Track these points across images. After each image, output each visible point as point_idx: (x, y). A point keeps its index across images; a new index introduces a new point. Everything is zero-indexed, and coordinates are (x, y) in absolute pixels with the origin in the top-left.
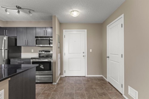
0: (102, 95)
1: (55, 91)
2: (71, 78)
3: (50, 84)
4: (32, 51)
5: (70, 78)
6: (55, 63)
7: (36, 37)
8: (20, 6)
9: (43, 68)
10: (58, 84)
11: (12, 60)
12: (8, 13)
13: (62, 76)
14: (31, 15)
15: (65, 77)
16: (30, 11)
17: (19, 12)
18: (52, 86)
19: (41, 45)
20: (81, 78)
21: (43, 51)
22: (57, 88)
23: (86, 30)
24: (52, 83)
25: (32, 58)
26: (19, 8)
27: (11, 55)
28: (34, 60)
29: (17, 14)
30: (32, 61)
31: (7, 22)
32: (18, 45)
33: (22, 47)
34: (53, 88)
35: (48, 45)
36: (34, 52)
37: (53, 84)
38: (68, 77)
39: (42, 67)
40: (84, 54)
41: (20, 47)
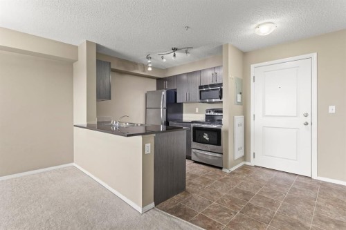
0: (326, 223)
1: (221, 180)
2: (268, 172)
3: (218, 170)
4: (197, 110)
5: (265, 170)
6: (227, 132)
7: (201, 87)
8: (176, 47)
9: (208, 139)
10: (233, 173)
11: (170, 123)
12: (164, 60)
13: (248, 163)
14: (189, 55)
15: (255, 166)
16: (187, 50)
17: (175, 56)
18: (220, 174)
19: (207, 101)
20: (294, 179)
21: (213, 110)
22: (227, 178)
23: (314, 55)
24: (221, 168)
25: (193, 122)
26: (175, 50)
27: (172, 116)
28: (196, 125)
29: (173, 58)
30: (192, 125)
31: (167, 70)
32: (178, 101)
33: (184, 105)
34: (220, 176)
35: (219, 100)
36: (199, 113)
37: (224, 170)
38: (259, 169)
39: (206, 137)
40: (308, 120)
41: (181, 104)
